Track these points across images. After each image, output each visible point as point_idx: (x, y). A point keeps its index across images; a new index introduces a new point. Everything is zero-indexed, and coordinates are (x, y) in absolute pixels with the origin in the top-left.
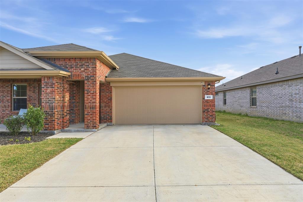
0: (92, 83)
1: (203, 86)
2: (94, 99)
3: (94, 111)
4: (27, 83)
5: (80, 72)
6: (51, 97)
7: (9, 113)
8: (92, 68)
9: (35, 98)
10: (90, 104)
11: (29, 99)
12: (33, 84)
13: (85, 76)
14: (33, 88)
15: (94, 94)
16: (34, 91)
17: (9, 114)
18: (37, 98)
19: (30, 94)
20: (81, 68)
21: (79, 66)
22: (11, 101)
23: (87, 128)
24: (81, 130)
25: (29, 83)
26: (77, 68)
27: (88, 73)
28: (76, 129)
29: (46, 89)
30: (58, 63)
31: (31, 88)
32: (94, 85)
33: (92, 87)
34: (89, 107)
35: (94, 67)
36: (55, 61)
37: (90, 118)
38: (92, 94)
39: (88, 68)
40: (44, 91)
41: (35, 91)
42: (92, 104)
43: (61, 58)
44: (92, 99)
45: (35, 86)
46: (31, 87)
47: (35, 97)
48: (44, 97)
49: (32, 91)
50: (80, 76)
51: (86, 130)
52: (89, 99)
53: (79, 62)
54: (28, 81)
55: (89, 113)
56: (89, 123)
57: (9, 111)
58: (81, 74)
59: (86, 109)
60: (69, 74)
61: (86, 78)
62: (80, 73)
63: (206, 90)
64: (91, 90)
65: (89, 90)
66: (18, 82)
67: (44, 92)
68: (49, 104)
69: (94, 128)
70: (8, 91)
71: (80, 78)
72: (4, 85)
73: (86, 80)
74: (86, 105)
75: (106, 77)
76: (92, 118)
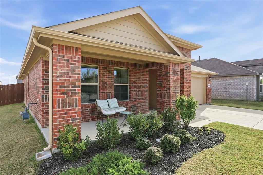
1: (207, 78)
4: (100, 64)
9: (110, 85)
11: (103, 87)
12: (108, 66)
13: (185, 66)
14: (107, 73)
15: (190, 82)
16: (108, 76)
18: (112, 85)
19: (104, 79)
25: (103, 66)
29: (174, 77)
31: (105, 72)
33: (189, 76)
38: (188, 82)
40: (172, 79)
41: (110, 76)
42: (188, 92)
47: (110, 83)
48: (172, 85)
49: (106, 76)
52: (187, 87)
54: (101, 62)
61: (185, 68)
63: (208, 81)
64: (188, 79)
66: (88, 62)
71: (182, 67)
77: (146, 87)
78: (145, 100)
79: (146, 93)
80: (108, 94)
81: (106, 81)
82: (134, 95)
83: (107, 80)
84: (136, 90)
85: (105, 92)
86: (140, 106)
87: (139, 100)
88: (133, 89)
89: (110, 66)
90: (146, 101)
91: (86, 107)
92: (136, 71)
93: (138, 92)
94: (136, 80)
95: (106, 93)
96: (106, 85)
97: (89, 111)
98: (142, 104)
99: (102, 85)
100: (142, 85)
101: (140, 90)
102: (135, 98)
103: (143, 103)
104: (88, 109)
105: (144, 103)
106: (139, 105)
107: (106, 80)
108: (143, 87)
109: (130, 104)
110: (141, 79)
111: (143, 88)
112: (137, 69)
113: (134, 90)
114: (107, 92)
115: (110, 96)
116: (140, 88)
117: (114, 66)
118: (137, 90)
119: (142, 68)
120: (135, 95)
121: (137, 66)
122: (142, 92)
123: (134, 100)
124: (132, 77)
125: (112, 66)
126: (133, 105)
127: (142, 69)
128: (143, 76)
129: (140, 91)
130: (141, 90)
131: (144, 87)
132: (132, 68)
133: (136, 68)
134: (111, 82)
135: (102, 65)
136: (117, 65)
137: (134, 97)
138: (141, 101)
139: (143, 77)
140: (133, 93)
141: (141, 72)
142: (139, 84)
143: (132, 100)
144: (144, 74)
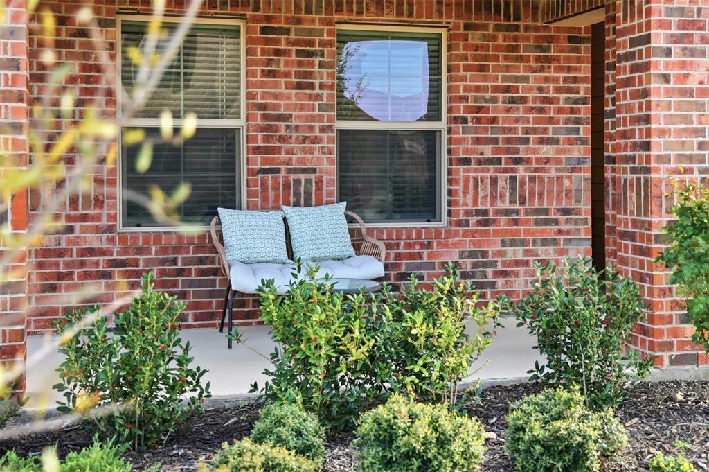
4: (249, 13)
7: (105, 246)
9: (311, 128)
11: (266, 139)
12: (299, 21)
14: (294, 57)
16: (298, 75)
17: (103, 252)
18: (323, 130)
19: (276, 96)
25: (268, 19)
29: (683, 65)
31: (278, 53)
40: (666, 78)
41: (310, 75)
45: (312, 43)
46: (283, 47)
47: (313, 118)
48: (670, 119)
49: (287, 75)
57: (97, 230)
67: (672, 85)
68: (701, 172)
77: (569, 141)
78: (563, 227)
79: (566, 183)
80: (297, 182)
81: (288, 107)
82: (476, 187)
83: (289, 98)
84: (490, 161)
85: (278, 171)
86: (526, 263)
87: (516, 222)
88: (466, 151)
89: (313, 21)
90: (568, 232)
91: (163, 250)
92: (494, 38)
93: (505, 171)
94: (494, 100)
95: (283, 174)
96: (287, 127)
97: (180, 272)
98: (540, 250)
99: (262, 129)
100: (534, 131)
101: (518, 161)
102: (486, 212)
103: (545, 242)
104: (174, 262)
105: (555, 242)
106: (518, 253)
107: (288, 100)
108: (542, 141)
109: (446, 246)
110: (530, 90)
111: (545, 147)
112: (498, 28)
113: (479, 162)
114: (289, 171)
115: (308, 195)
116: (522, 147)
117: (336, 17)
118: (499, 161)
119: (535, 19)
120: (481, 194)
121: (498, 12)
122: (536, 170)
123: (479, 223)
124: (463, 79)
125: (322, 21)
126: (472, 254)
127: (536, 29)
128: (542, 69)
129: (521, 167)
130: (528, 161)
131: (557, 142)
132: (461, 22)
133: (491, 24)
134: (317, 112)
135: (261, 13)
136: (359, 13)
137: (475, 202)
138: (527, 232)
139: (546, 80)
140: (467, 180)
141: (526, 49)
142: (517, 120)
143: (459, 224)
144: (557, 59)
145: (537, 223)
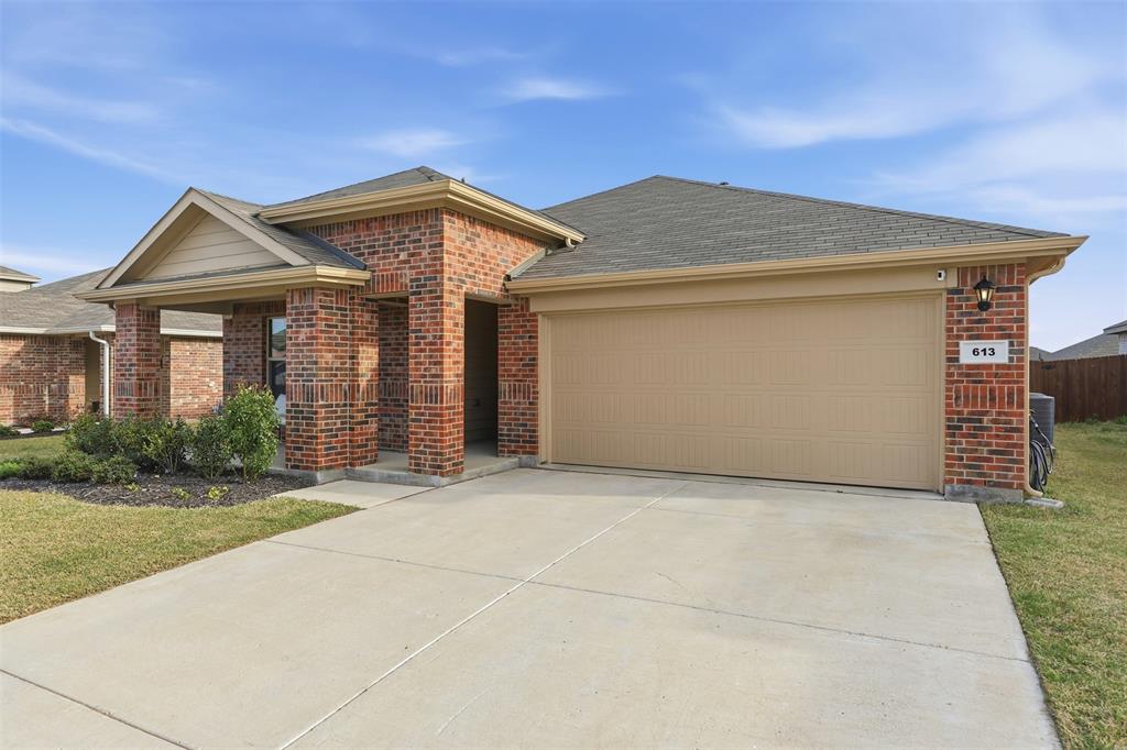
0: (432, 305)
1: (951, 291)
2: (435, 363)
3: (436, 408)
5: (396, 266)
6: (307, 357)
8: (430, 246)
10: (425, 382)
13: (411, 281)
15: (437, 345)
20: (399, 250)
21: (395, 244)
22: (264, 370)
23: (415, 471)
24: (399, 477)
26: (388, 251)
27: (419, 267)
28: (386, 472)
29: (297, 332)
30: (338, 241)
32: (437, 311)
33: (431, 317)
34: (421, 393)
35: (435, 246)
36: (330, 235)
37: (426, 434)
38: (431, 344)
39: (419, 248)
40: (291, 339)
42: (431, 382)
43: (346, 223)
44: (430, 363)
48: (292, 357)
50: (397, 281)
51: (414, 477)
52: (421, 364)
53: (395, 232)
55: (422, 414)
56: (421, 452)
58: (399, 272)
59: (412, 401)
60: (367, 275)
61: (412, 287)
62: (395, 269)
63: (962, 314)
64: (428, 331)
65: (420, 331)
67: (293, 341)
68: (302, 381)
69: (435, 474)
70: (257, 339)
71: (397, 287)
72: (250, 322)
73: (414, 293)
74: (412, 387)
75: (508, 278)
76: (431, 434)
86: (390, 426)
87: (387, 405)
98: (396, 419)
101: (387, 375)
103: (399, 416)
111: (398, 368)
129: (389, 378)
130: (391, 375)
138: (391, 410)
139: (400, 334)
142: (387, 355)
145: (395, 406)
